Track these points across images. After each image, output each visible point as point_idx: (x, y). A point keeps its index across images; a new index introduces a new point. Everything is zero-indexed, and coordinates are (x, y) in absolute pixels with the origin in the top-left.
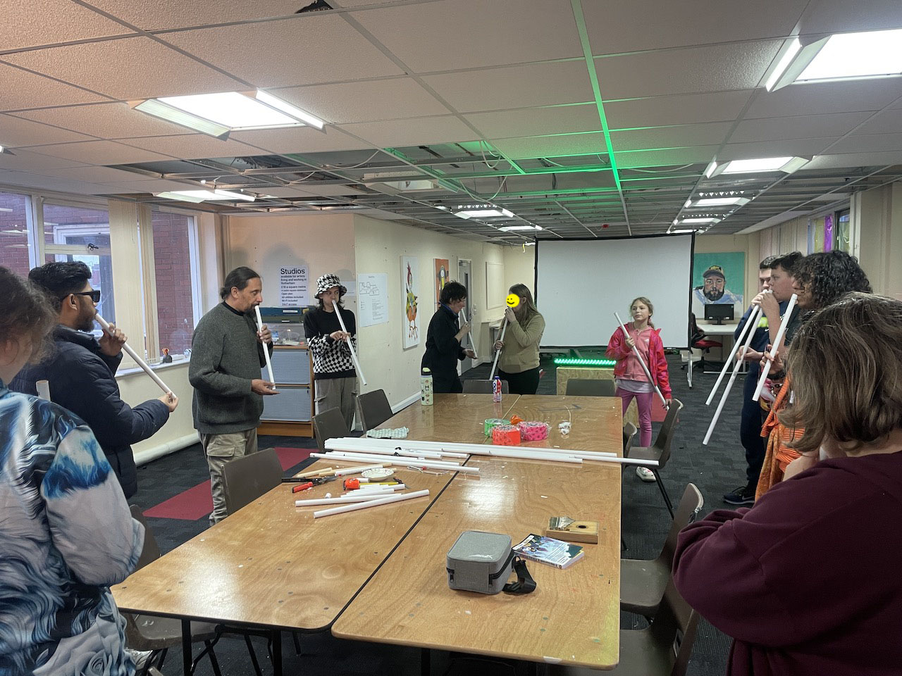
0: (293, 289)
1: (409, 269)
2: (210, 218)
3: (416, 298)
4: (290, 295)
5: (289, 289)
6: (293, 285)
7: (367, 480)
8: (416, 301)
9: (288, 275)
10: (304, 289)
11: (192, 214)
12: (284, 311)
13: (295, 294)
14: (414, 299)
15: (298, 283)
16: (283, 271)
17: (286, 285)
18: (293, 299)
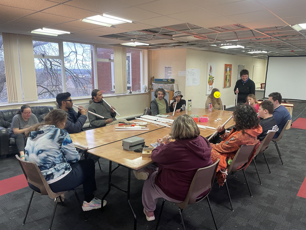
0: (168, 73)
1: (211, 67)
2: (146, 51)
3: (213, 78)
4: (167, 75)
5: (167, 73)
6: (168, 72)
7: (138, 125)
8: (213, 79)
9: (167, 69)
10: (171, 73)
11: (141, 50)
12: (163, 80)
13: (168, 75)
14: (212, 78)
15: (169, 72)
16: (166, 67)
17: (166, 72)
18: (168, 76)
